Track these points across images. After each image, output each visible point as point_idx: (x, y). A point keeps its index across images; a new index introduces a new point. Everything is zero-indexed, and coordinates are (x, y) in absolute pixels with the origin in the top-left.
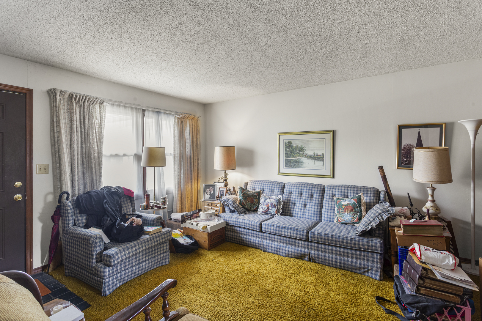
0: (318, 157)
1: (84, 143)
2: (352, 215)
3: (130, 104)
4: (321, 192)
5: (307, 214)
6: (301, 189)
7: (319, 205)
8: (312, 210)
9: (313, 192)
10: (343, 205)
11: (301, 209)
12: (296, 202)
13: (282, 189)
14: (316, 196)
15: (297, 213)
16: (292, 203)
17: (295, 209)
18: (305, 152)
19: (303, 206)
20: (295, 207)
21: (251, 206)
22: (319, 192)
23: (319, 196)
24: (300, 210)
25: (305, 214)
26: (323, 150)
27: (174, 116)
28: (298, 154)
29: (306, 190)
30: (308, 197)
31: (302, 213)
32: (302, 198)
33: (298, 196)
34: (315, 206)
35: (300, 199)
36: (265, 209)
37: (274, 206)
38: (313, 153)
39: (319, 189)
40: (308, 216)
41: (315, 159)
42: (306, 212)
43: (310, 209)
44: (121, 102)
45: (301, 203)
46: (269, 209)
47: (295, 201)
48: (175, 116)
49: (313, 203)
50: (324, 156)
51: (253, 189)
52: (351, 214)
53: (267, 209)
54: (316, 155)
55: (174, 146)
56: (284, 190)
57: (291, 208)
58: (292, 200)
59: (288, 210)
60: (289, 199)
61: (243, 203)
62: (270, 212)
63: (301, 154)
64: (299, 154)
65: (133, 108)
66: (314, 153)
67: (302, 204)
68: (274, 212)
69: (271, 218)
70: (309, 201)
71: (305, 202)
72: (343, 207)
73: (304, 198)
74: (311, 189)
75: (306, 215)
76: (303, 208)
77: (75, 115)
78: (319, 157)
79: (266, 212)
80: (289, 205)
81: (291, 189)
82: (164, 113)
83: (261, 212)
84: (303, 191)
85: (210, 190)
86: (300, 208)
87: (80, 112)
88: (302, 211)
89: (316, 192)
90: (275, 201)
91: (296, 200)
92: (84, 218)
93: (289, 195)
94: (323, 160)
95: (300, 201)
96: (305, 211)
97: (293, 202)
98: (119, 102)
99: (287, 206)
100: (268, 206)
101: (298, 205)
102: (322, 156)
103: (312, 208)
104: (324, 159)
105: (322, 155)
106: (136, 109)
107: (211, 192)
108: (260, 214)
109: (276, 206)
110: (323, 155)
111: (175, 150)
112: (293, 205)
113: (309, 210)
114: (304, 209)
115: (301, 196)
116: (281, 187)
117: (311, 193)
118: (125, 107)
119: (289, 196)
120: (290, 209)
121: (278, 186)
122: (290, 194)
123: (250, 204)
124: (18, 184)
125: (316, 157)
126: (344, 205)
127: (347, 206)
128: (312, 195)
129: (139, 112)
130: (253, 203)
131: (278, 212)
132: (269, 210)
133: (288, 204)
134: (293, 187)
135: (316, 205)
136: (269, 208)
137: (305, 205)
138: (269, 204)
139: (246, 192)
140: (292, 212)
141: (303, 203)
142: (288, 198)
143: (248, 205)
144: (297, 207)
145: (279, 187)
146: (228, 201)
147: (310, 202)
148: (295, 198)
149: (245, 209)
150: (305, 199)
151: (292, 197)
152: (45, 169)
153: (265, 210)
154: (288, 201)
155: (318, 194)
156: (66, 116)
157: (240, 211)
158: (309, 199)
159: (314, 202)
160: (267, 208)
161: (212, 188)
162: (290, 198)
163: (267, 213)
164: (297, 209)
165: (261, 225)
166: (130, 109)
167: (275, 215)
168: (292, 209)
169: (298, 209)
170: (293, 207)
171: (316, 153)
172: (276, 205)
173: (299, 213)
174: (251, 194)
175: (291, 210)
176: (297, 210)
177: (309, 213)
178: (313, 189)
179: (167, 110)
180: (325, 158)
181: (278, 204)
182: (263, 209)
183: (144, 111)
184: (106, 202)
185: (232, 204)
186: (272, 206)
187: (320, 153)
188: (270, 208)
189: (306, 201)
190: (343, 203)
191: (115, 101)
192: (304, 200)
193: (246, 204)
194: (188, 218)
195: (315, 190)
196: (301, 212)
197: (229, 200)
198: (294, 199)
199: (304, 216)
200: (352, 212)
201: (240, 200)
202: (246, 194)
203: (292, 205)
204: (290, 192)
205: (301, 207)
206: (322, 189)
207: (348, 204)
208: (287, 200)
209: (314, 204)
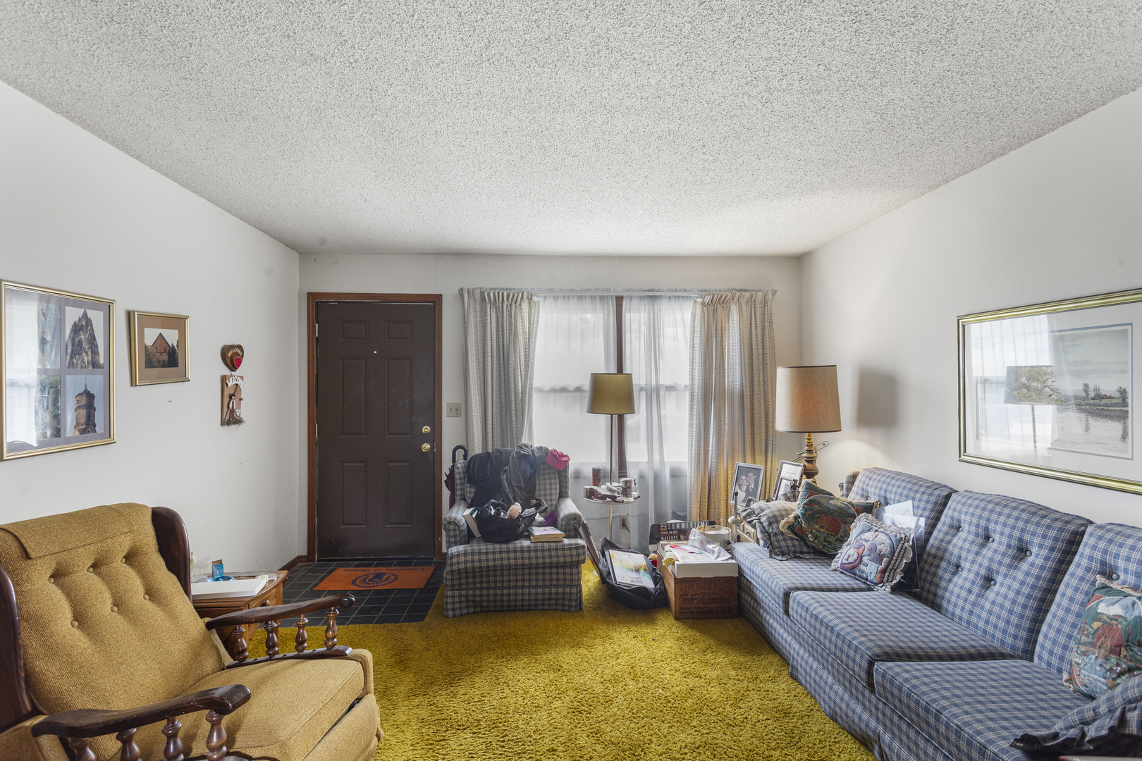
0: (1104, 401)
1: (502, 369)
2: (1111, 670)
3: (590, 290)
4: (1059, 545)
5: (984, 615)
6: (988, 520)
7: (1037, 594)
8: (1002, 607)
9: (1027, 537)
10: (1097, 617)
11: (970, 591)
12: (963, 563)
13: (938, 508)
14: (1038, 557)
15: (953, 599)
16: (949, 563)
17: (951, 587)
18: (1049, 383)
19: (980, 581)
20: (955, 579)
21: (825, 540)
22: (1048, 543)
23: (1047, 559)
24: (964, 594)
25: (977, 610)
26: (1124, 372)
27: (693, 302)
28: (1025, 391)
29: (1005, 525)
30: (1004, 555)
31: (968, 607)
32: (985, 551)
33: (972, 543)
34: (1018, 592)
35: (977, 554)
36: (851, 560)
37: (879, 558)
38: (1081, 387)
39: (1052, 533)
40: (987, 622)
41: (1090, 413)
42: (982, 608)
43: (1000, 600)
44: (571, 290)
45: (975, 568)
46: (861, 560)
47: (959, 557)
48: (695, 301)
49: (1014, 579)
50: (1129, 400)
51: (862, 496)
52: (1108, 667)
53: (855, 561)
54: (1092, 395)
55: (692, 369)
56: (941, 512)
57: (941, 578)
58: (951, 554)
59: (931, 583)
60: (943, 545)
61: (801, 526)
62: (863, 572)
63: (1036, 389)
64: (1028, 388)
65: (595, 297)
66: (1086, 386)
67: (977, 574)
68: (873, 575)
69: (861, 590)
70: (1003, 570)
71: (990, 569)
72: (1096, 625)
73: (990, 554)
74: (1020, 524)
75: (979, 617)
76: (976, 589)
77: (489, 325)
78: (1107, 405)
79: (851, 569)
80: (938, 567)
81: (960, 512)
82: (670, 298)
83: (839, 565)
84: (992, 526)
85: (748, 479)
86: (968, 585)
87: (497, 319)
88: (972, 598)
89: (1037, 540)
90: (888, 541)
91: (964, 554)
92: (473, 490)
93: (947, 533)
94: (1123, 417)
95: (973, 562)
96: (982, 601)
97: (954, 559)
98: (568, 290)
99: (932, 570)
100: (860, 552)
101: (964, 574)
102: (1119, 401)
103: (1006, 597)
104: (1127, 412)
105: (1118, 395)
106: (602, 298)
107: (749, 485)
108: (835, 570)
109: (885, 559)
110: (1123, 393)
111: (692, 379)
112: (951, 569)
113: (993, 603)
114: (978, 595)
115: (983, 545)
116: (936, 503)
117: (1021, 540)
118: (580, 298)
119: (948, 538)
120: (936, 580)
121: (925, 497)
122: (952, 531)
123: (825, 535)
124: (426, 429)
125: (1092, 402)
126: (1099, 620)
127: (1109, 624)
128: (1022, 551)
129: (608, 304)
130: (837, 533)
131: (885, 579)
132: (860, 563)
133: (936, 562)
134: (965, 509)
135: (1026, 590)
136: (861, 557)
137: (988, 581)
138: (867, 545)
139: (820, 500)
140: (940, 592)
141: (983, 572)
142: (942, 541)
143: (816, 537)
144: (960, 582)
145: (927, 502)
146: (759, 514)
147: (1006, 576)
148: (961, 549)
149: (807, 546)
150: (991, 560)
151: (955, 540)
152: (457, 410)
153: (850, 563)
154: (940, 553)
155: (1044, 552)
156: (479, 328)
157: (780, 547)
158: (1007, 560)
159: (1020, 576)
160: (855, 556)
161: (754, 475)
162: (949, 542)
163: (855, 574)
164: (958, 589)
165: (787, 595)
166: (589, 301)
167: (877, 584)
168: (943, 584)
169: (962, 588)
170: (947, 576)
171: (1092, 387)
172: (884, 556)
173: (961, 602)
174: (836, 506)
175: (937, 586)
176: (957, 591)
177: (990, 612)
178: (1031, 528)
179: (676, 291)
180: (1129, 409)
181: (893, 553)
182: (846, 557)
183: (619, 300)
184: (506, 470)
185: (765, 524)
186: (873, 555)
187: (1109, 386)
188: (865, 559)
189: (995, 566)
190: (1102, 608)
191: (560, 291)
192: (986, 563)
193: (811, 532)
194: (673, 535)
195: (1034, 534)
196: (966, 600)
197: (762, 510)
198: (956, 551)
199: (974, 619)
200: (1113, 659)
201: (796, 518)
202: (819, 503)
203: (945, 570)
204: (955, 523)
205: (973, 583)
206: (1065, 536)
207: (1116, 618)
208: (938, 549)
209: (1016, 585)
